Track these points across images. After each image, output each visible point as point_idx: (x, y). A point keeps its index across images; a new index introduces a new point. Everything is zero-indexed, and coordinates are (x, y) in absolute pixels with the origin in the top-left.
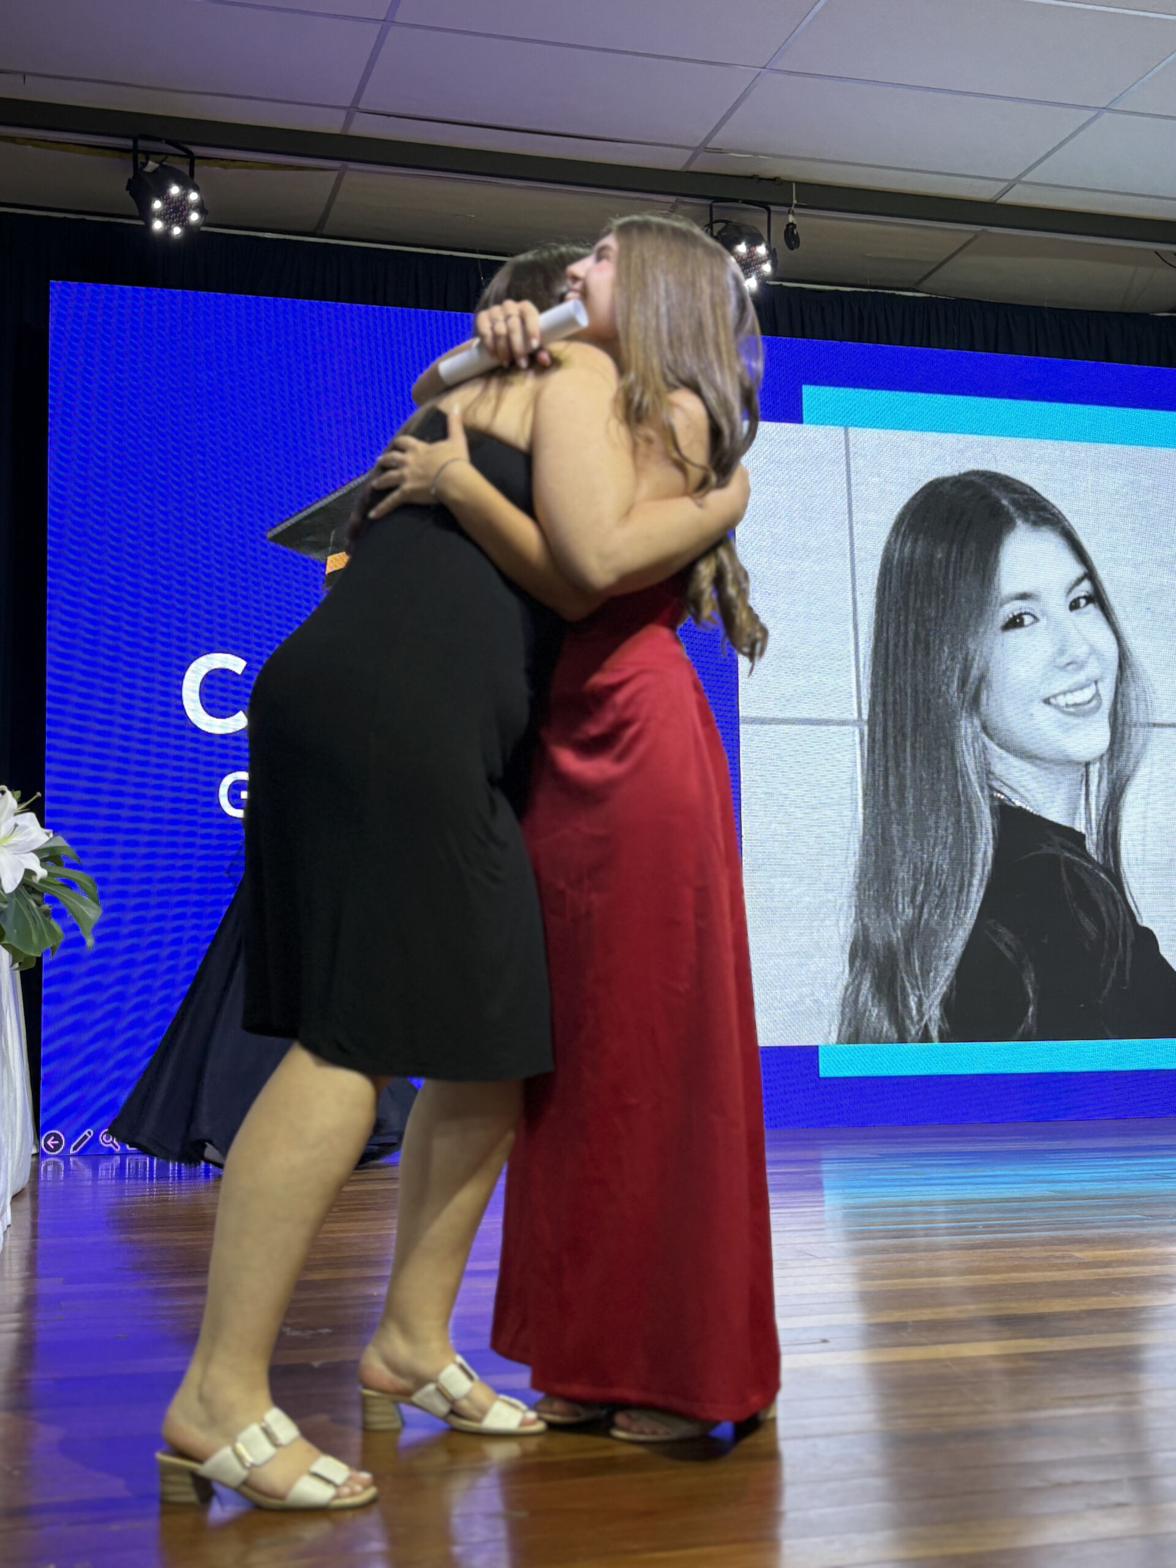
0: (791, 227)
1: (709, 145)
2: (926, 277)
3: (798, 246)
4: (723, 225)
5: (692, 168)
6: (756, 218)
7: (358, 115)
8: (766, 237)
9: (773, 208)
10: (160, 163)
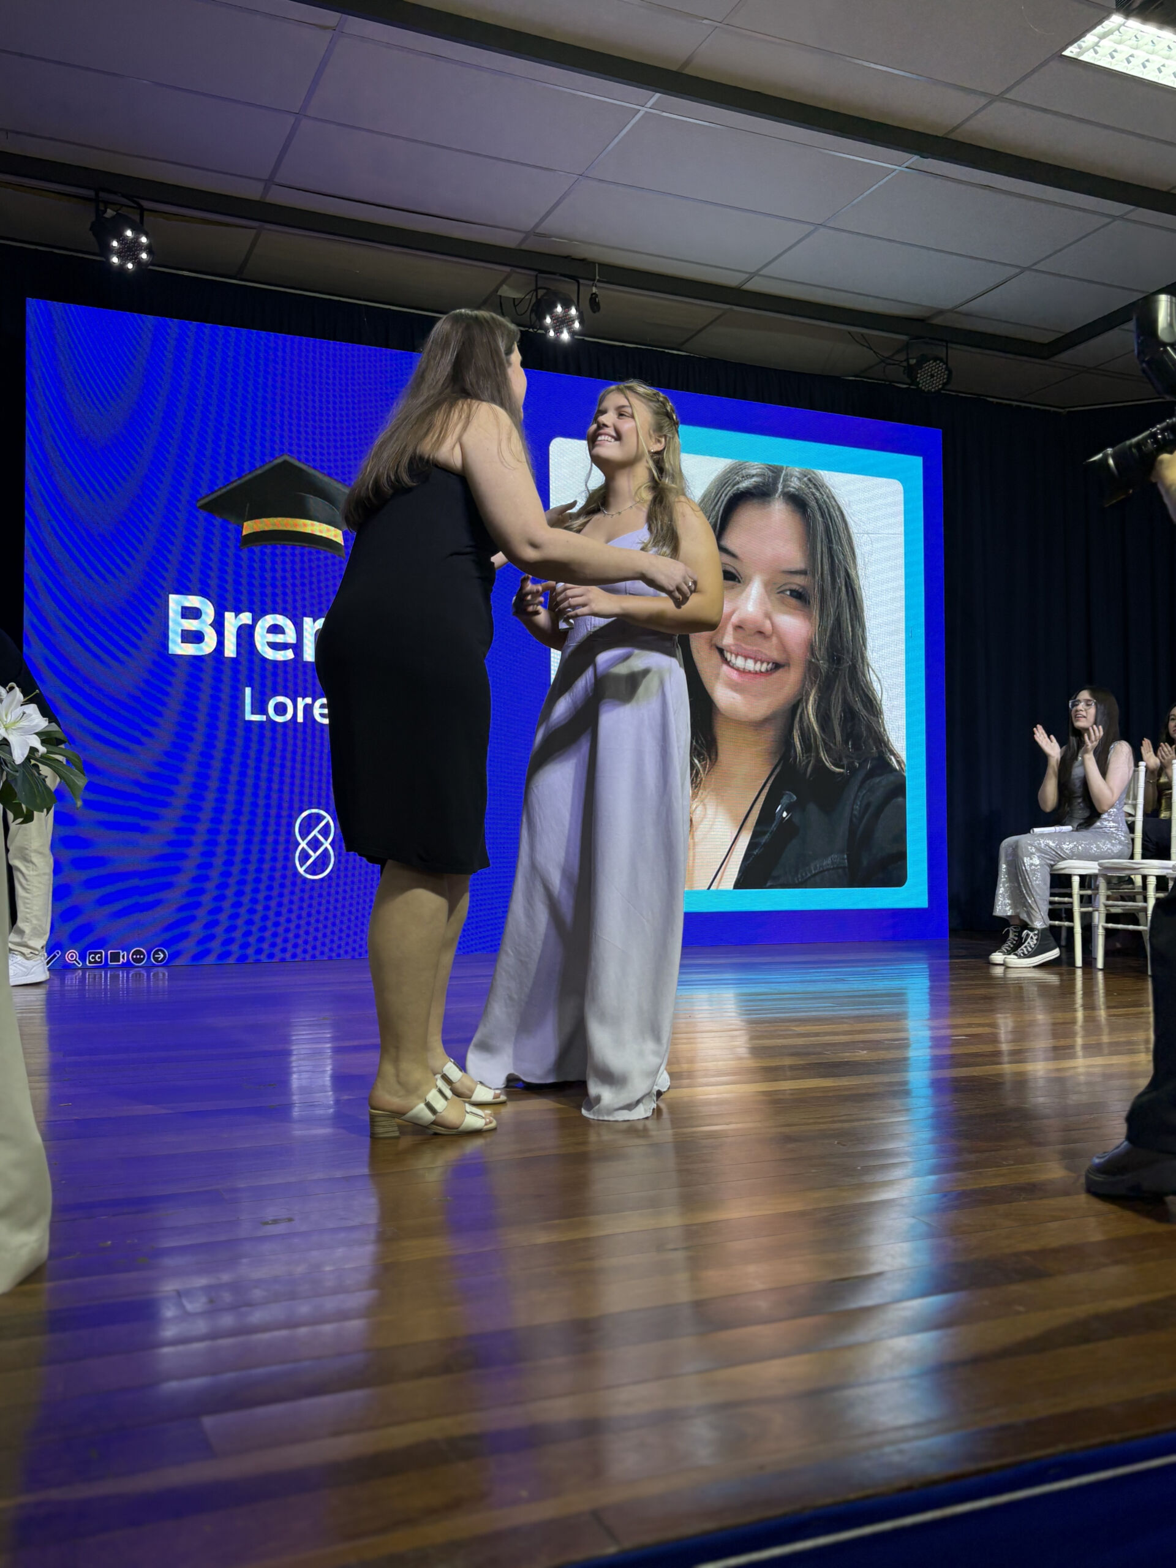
0: (593, 299)
1: (537, 231)
2: (688, 340)
3: (599, 309)
4: (545, 291)
5: (524, 247)
6: (569, 288)
7: (274, 187)
8: (575, 300)
9: (581, 281)
10: (116, 211)
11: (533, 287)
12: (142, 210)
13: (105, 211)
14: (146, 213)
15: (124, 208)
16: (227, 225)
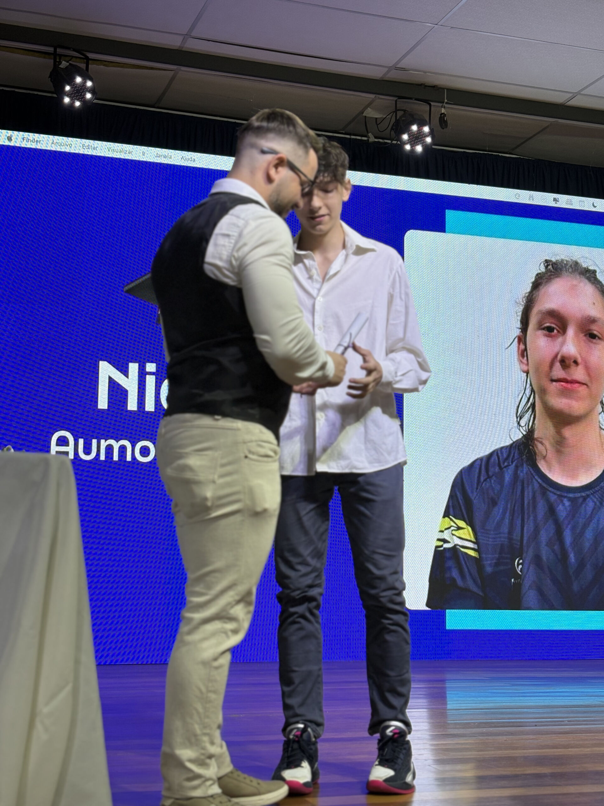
0: (442, 118)
1: (397, 66)
2: (518, 146)
3: (446, 126)
5: (387, 78)
6: (422, 109)
7: (191, 39)
8: (428, 120)
9: (432, 103)
10: (67, 62)
11: (393, 109)
12: (87, 60)
13: (60, 63)
14: (90, 62)
15: (74, 59)
16: (152, 68)
